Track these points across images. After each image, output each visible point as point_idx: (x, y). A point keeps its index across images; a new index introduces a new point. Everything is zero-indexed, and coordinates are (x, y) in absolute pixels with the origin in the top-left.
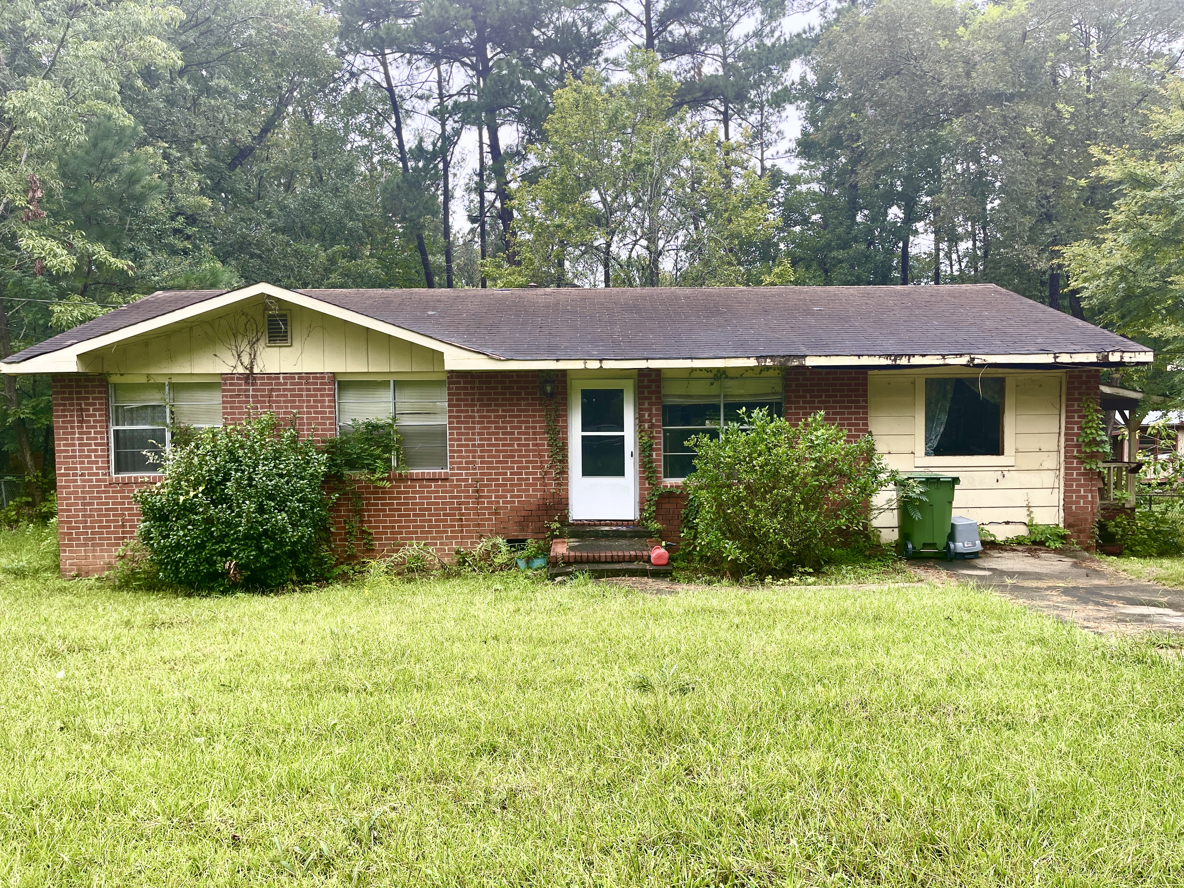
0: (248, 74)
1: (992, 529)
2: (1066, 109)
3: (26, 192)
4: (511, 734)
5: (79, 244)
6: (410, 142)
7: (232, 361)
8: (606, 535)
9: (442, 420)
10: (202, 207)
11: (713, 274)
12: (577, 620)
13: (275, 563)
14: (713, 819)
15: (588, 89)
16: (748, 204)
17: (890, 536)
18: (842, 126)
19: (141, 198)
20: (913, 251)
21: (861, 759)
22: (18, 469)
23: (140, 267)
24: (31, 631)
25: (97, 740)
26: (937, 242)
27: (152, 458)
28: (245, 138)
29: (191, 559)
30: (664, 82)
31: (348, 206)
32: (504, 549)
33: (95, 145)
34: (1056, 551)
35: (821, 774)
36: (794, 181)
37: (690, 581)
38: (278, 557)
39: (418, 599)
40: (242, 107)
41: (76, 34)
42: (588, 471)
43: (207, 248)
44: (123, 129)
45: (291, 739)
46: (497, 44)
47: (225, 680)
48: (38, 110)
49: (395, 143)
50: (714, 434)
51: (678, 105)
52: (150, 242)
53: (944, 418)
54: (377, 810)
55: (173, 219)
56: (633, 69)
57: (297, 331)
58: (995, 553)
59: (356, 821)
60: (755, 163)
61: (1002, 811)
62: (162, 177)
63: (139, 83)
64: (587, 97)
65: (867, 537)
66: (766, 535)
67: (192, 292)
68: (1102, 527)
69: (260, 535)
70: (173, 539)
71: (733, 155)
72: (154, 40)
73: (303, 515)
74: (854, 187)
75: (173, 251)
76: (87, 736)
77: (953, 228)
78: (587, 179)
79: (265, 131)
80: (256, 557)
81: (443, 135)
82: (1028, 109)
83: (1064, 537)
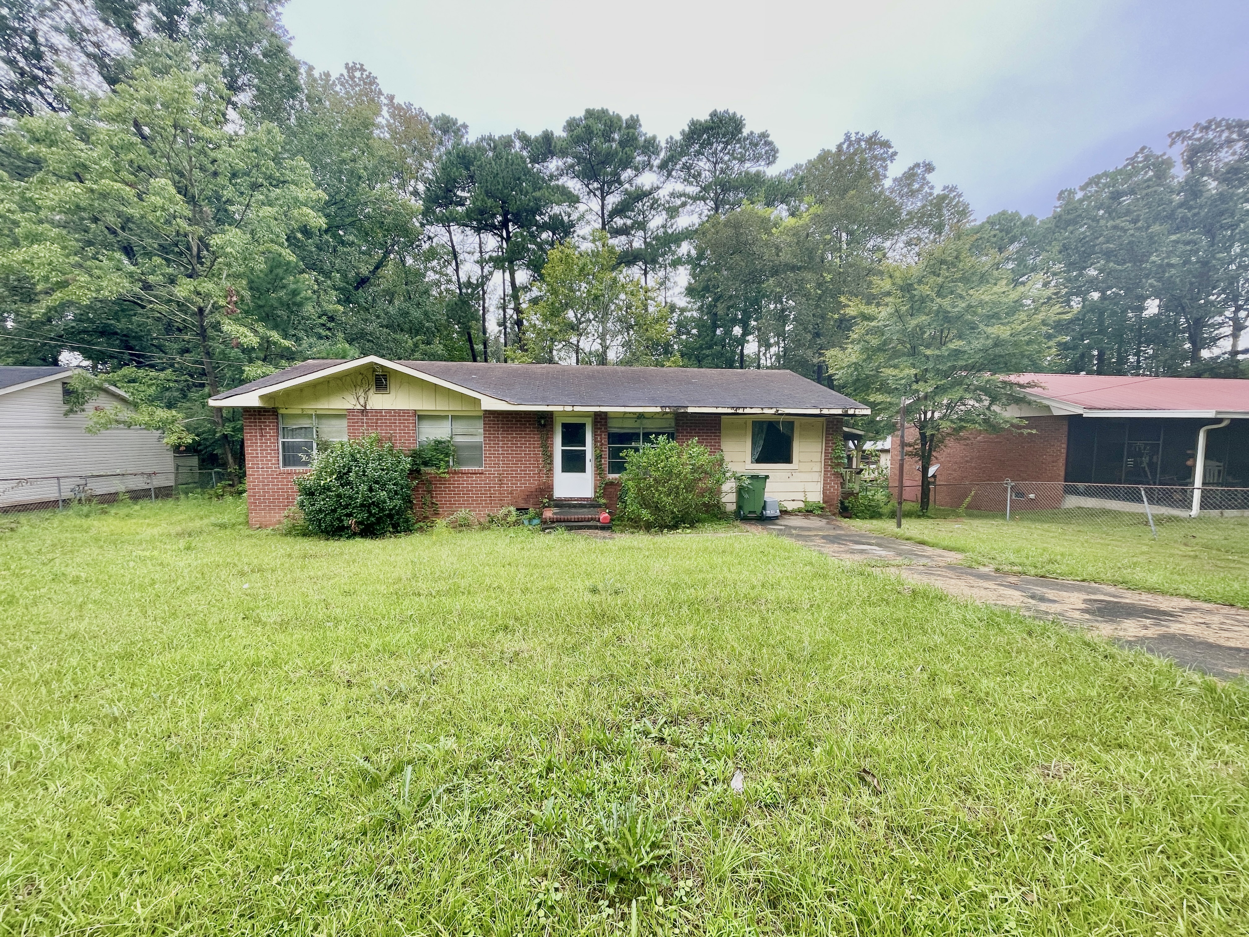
0: (367, 234)
1: (785, 504)
2: (828, 277)
3: (226, 297)
4: (516, 619)
5: (261, 330)
6: (464, 279)
7: (354, 402)
8: (575, 506)
9: (480, 439)
10: (336, 311)
11: (637, 360)
12: (557, 554)
13: (379, 520)
14: (632, 666)
15: (567, 251)
16: (657, 321)
17: (731, 508)
18: (709, 280)
19: (300, 305)
20: (746, 352)
21: (715, 630)
22: (224, 465)
23: (300, 345)
24: (229, 560)
25: (264, 625)
26: (759, 347)
27: (304, 458)
28: (365, 270)
29: (328, 518)
30: (611, 250)
31: (426, 314)
32: (514, 513)
33: (271, 271)
34: (818, 515)
35: (693, 639)
36: (683, 310)
37: (622, 532)
38: (381, 517)
39: (465, 542)
40: (364, 253)
41: (257, 201)
42: (565, 469)
43: (340, 335)
44: (289, 263)
45: (384, 623)
46: (515, 223)
47: (347, 589)
48: (233, 247)
49: (454, 278)
50: (637, 450)
51: (620, 264)
52: (306, 331)
53: (762, 443)
54: (436, 664)
55: (319, 317)
56: (594, 241)
57: (393, 385)
58: (786, 517)
59: (423, 671)
60: (661, 299)
61: (790, 657)
62: (314, 292)
63: (299, 235)
64: (567, 256)
65: (719, 508)
66: (664, 506)
67: (329, 361)
68: (842, 503)
69: (370, 505)
70: (317, 507)
71: (649, 294)
72: (309, 211)
73: (396, 493)
74: (716, 314)
75: (320, 337)
76: (258, 622)
77: (768, 340)
78: (567, 304)
79: (377, 268)
80: (368, 518)
81: (483, 277)
82: (808, 275)
83: (822, 508)
